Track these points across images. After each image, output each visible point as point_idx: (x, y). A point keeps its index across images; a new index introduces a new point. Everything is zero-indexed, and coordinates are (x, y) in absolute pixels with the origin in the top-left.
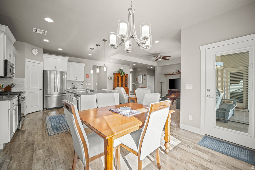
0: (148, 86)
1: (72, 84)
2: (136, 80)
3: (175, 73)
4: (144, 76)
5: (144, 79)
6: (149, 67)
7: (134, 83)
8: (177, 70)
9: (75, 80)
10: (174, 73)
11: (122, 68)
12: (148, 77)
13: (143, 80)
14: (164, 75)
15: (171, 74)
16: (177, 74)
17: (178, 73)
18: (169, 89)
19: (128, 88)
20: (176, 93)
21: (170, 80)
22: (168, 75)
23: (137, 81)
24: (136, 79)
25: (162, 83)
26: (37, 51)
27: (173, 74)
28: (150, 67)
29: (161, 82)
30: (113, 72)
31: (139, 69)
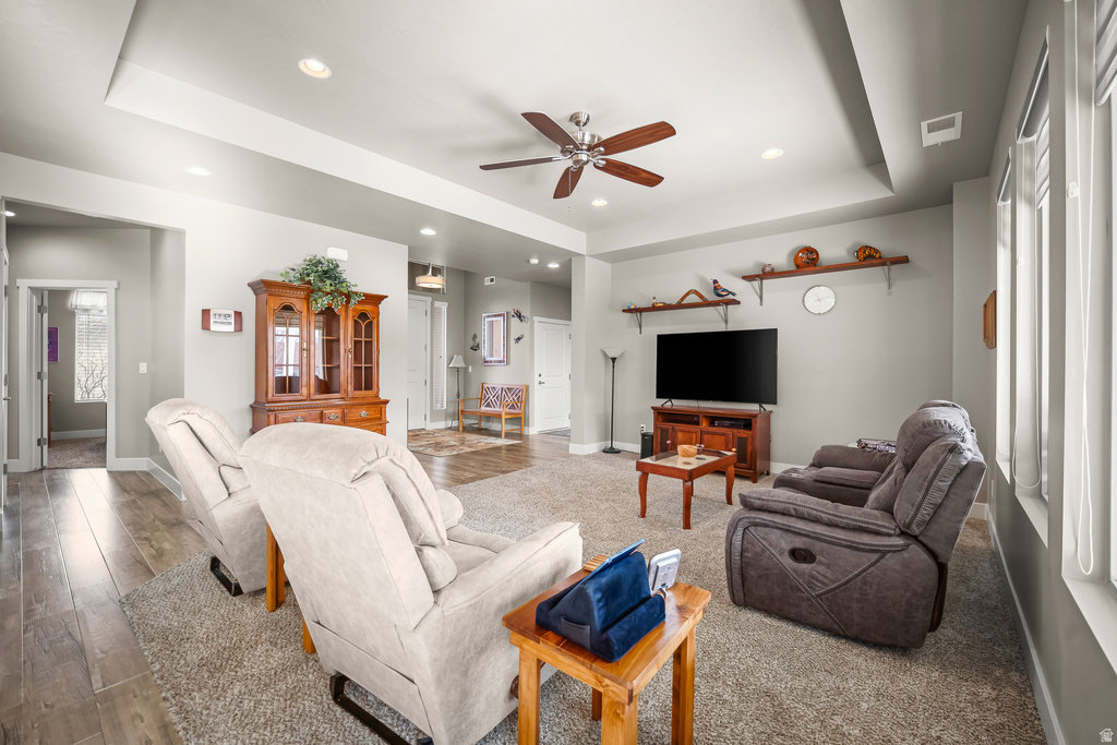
0: (537, 379)
2: (471, 343)
3: (693, 299)
4: (515, 321)
5: (514, 336)
6: (534, 261)
7: (458, 362)
8: (702, 280)
10: (687, 301)
11: (335, 253)
12: (536, 324)
13: (512, 341)
14: (629, 311)
15: (667, 307)
16: (706, 304)
17: (712, 297)
18: (660, 403)
19: (383, 396)
20: (704, 424)
21: (662, 339)
22: (654, 308)
23: (476, 348)
24: (475, 337)
25: (614, 359)
27: (680, 306)
28: (543, 262)
29: (612, 355)
30: (255, 276)
31: (487, 282)
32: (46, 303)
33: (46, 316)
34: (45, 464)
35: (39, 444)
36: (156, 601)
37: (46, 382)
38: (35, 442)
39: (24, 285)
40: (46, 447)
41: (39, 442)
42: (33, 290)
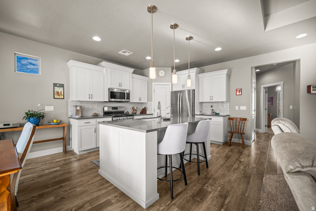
1: (212, 107)
9: (211, 101)
26: (163, 72)
32: (267, 91)
33: (267, 94)
34: (267, 132)
35: (265, 127)
36: (272, 181)
37: (267, 111)
38: (264, 126)
39: (262, 87)
40: (267, 127)
41: (265, 126)
42: (264, 88)
